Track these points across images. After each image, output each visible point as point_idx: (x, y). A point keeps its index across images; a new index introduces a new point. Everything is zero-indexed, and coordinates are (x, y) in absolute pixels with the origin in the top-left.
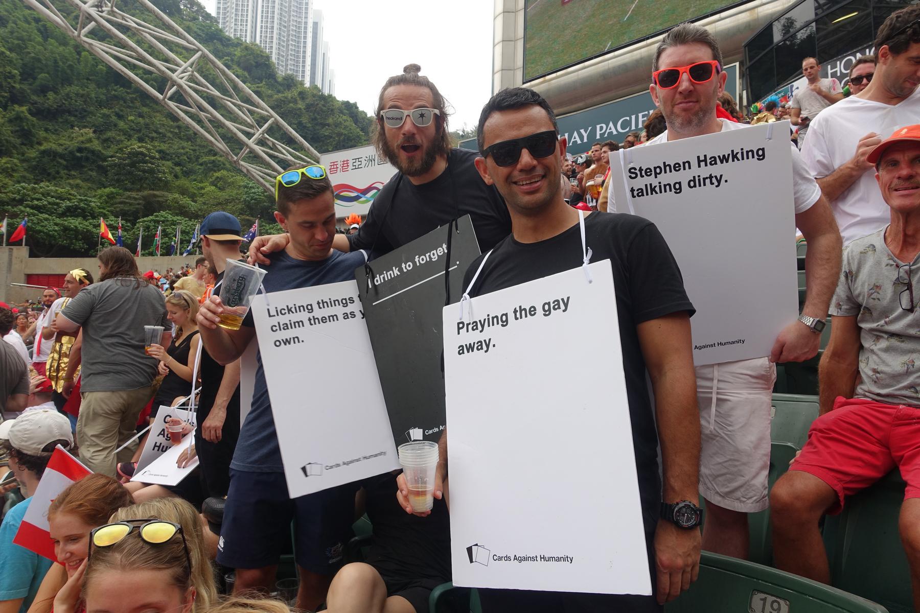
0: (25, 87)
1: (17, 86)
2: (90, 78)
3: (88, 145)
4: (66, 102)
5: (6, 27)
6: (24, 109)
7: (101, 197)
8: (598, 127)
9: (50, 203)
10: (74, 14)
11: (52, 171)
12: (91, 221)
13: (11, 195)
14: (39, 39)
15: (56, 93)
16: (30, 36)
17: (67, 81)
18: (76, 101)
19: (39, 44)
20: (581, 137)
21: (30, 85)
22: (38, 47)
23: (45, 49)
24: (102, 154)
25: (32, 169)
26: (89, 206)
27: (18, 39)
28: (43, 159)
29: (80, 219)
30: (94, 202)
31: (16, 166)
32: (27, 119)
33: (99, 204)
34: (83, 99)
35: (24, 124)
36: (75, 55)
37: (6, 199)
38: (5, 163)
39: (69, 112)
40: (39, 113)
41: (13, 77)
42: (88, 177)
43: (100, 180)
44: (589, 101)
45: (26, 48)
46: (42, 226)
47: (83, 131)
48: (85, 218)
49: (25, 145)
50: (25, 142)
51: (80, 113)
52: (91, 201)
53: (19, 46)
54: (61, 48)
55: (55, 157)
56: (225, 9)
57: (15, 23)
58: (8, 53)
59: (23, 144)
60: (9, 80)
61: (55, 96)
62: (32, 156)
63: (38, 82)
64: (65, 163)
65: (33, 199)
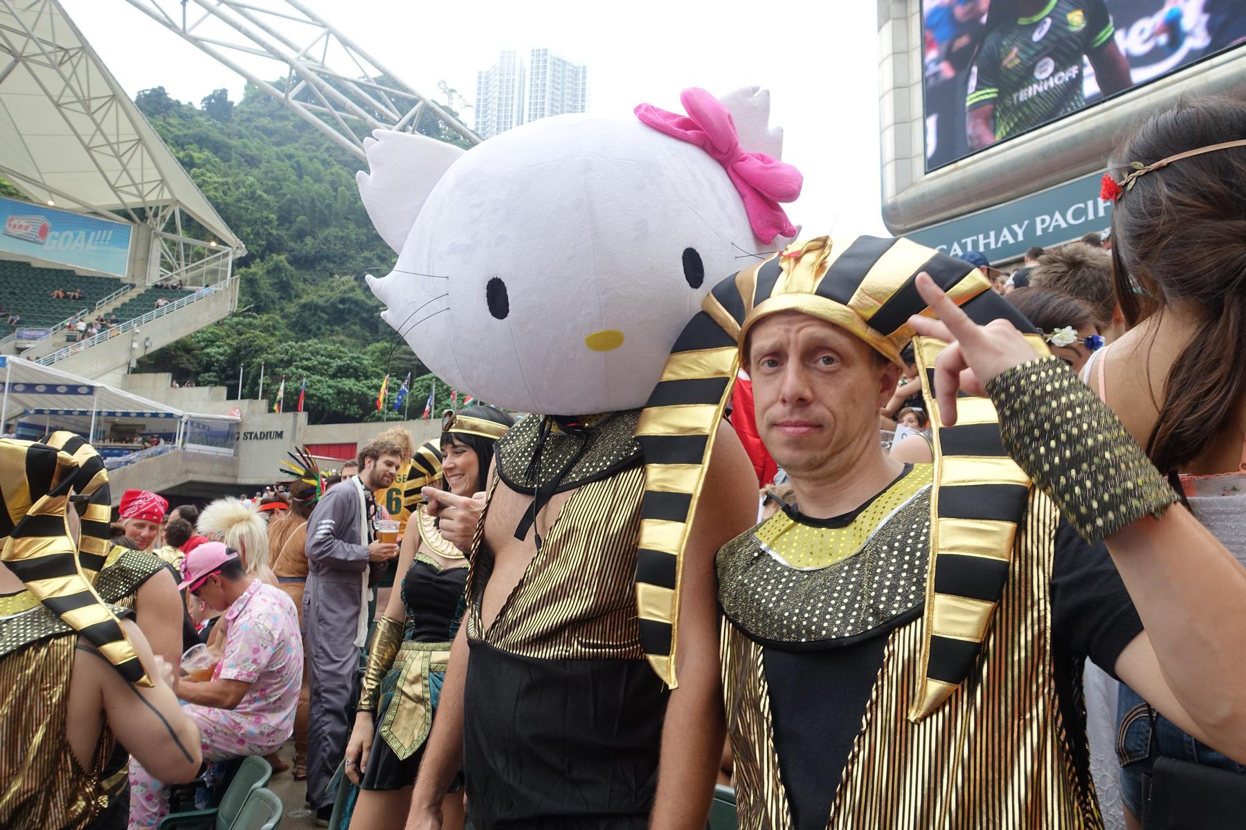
0: (282, 233)
1: (274, 232)
2: (350, 217)
3: (351, 295)
4: (325, 247)
5: (258, 167)
6: (282, 257)
7: (374, 353)
8: (1038, 220)
9: (319, 363)
10: (326, 146)
11: (313, 327)
12: (364, 382)
13: (278, 355)
14: (295, 178)
15: (314, 237)
16: (284, 175)
17: (325, 223)
18: (335, 245)
19: (294, 183)
20: (1014, 235)
21: (287, 230)
22: (294, 187)
23: (301, 188)
24: (366, 304)
25: (292, 326)
26: (362, 364)
27: (273, 179)
28: (304, 314)
29: (353, 381)
30: (367, 360)
31: (278, 323)
32: (286, 270)
33: (371, 362)
34: (343, 242)
35: (283, 275)
36: (331, 191)
37: (273, 361)
38: (267, 320)
39: (328, 258)
40: (296, 261)
41: (270, 222)
42: (351, 332)
43: (363, 335)
44: (1023, 189)
45: (281, 188)
46: (315, 389)
47: (344, 278)
48: (357, 378)
49: (284, 299)
50: (283, 296)
51: (340, 259)
52: (363, 359)
53: (273, 187)
54: (316, 186)
55: (316, 310)
56: (484, 123)
57: (268, 162)
58: (265, 196)
59: (281, 298)
60: (266, 226)
61: (313, 241)
62: (291, 311)
63: (295, 226)
64: (326, 317)
65: (301, 359)
